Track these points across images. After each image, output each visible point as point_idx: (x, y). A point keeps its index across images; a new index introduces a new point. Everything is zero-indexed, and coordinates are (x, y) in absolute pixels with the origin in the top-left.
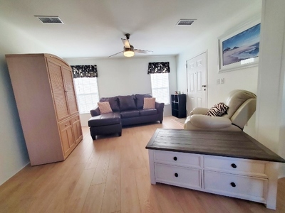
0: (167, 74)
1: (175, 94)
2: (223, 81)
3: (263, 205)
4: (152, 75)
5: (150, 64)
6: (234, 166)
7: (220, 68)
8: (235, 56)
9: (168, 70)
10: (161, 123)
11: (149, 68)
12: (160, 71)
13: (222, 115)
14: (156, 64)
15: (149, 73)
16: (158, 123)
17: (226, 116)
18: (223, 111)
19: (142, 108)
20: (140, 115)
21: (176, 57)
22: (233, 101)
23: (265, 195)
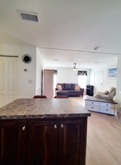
0: (86, 76)
1: (88, 85)
2: (109, 83)
3: (114, 115)
4: (79, 76)
5: (79, 71)
6: (107, 105)
7: (108, 78)
8: (113, 75)
9: (86, 75)
10: (82, 96)
11: (78, 73)
12: (83, 75)
13: (107, 94)
14: (81, 72)
15: (78, 75)
16: (81, 97)
17: (108, 95)
18: (107, 93)
19: (74, 89)
20: (74, 92)
21: (90, 70)
22: (110, 90)
23: (114, 113)
